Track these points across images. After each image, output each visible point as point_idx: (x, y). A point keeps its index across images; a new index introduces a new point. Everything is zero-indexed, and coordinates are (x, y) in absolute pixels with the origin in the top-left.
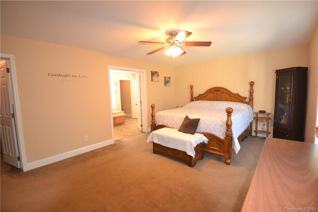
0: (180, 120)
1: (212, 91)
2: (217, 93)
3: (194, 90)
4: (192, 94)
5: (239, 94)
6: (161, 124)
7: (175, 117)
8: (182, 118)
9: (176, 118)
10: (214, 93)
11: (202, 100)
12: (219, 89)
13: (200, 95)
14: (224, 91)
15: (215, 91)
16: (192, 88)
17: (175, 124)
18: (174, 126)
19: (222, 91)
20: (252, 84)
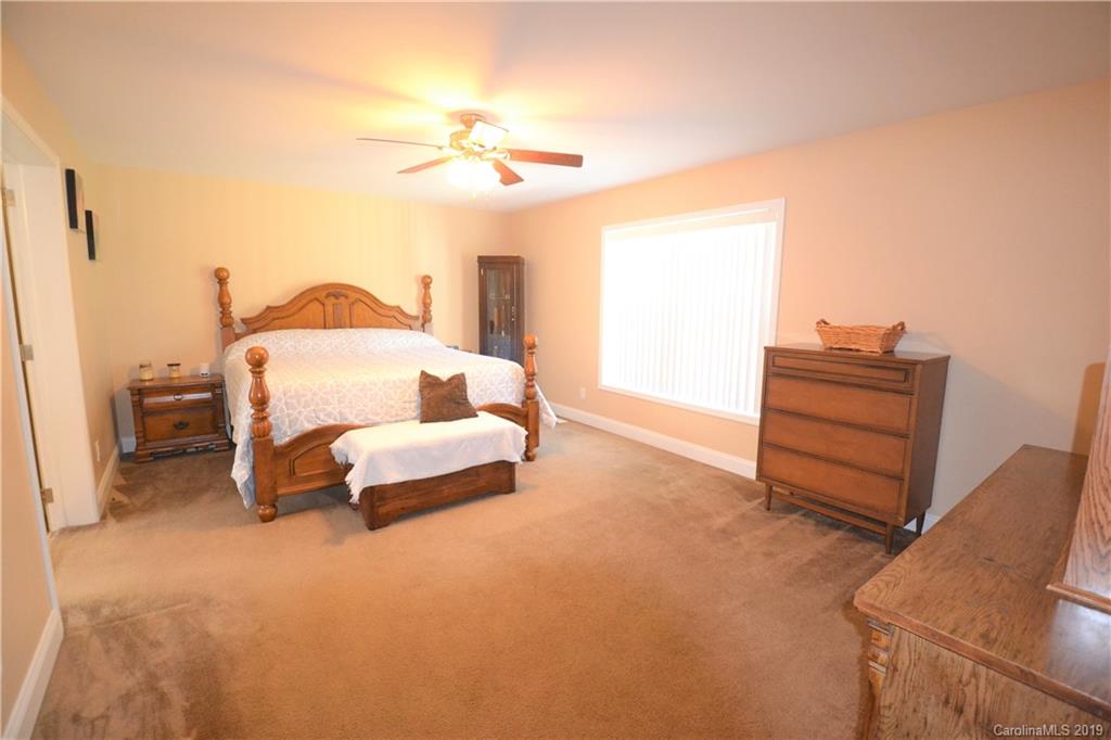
0: (399, 391)
1: (317, 295)
2: (336, 301)
3: (233, 287)
4: (223, 304)
5: (403, 308)
6: (309, 427)
7: (376, 385)
8: (405, 382)
9: (380, 390)
10: (326, 301)
11: (281, 328)
12: (344, 291)
13: (268, 308)
14: (358, 296)
15: (328, 296)
16: (221, 277)
17: (379, 411)
18: (378, 419)
19: (353, 296)
20: (426, 282)
